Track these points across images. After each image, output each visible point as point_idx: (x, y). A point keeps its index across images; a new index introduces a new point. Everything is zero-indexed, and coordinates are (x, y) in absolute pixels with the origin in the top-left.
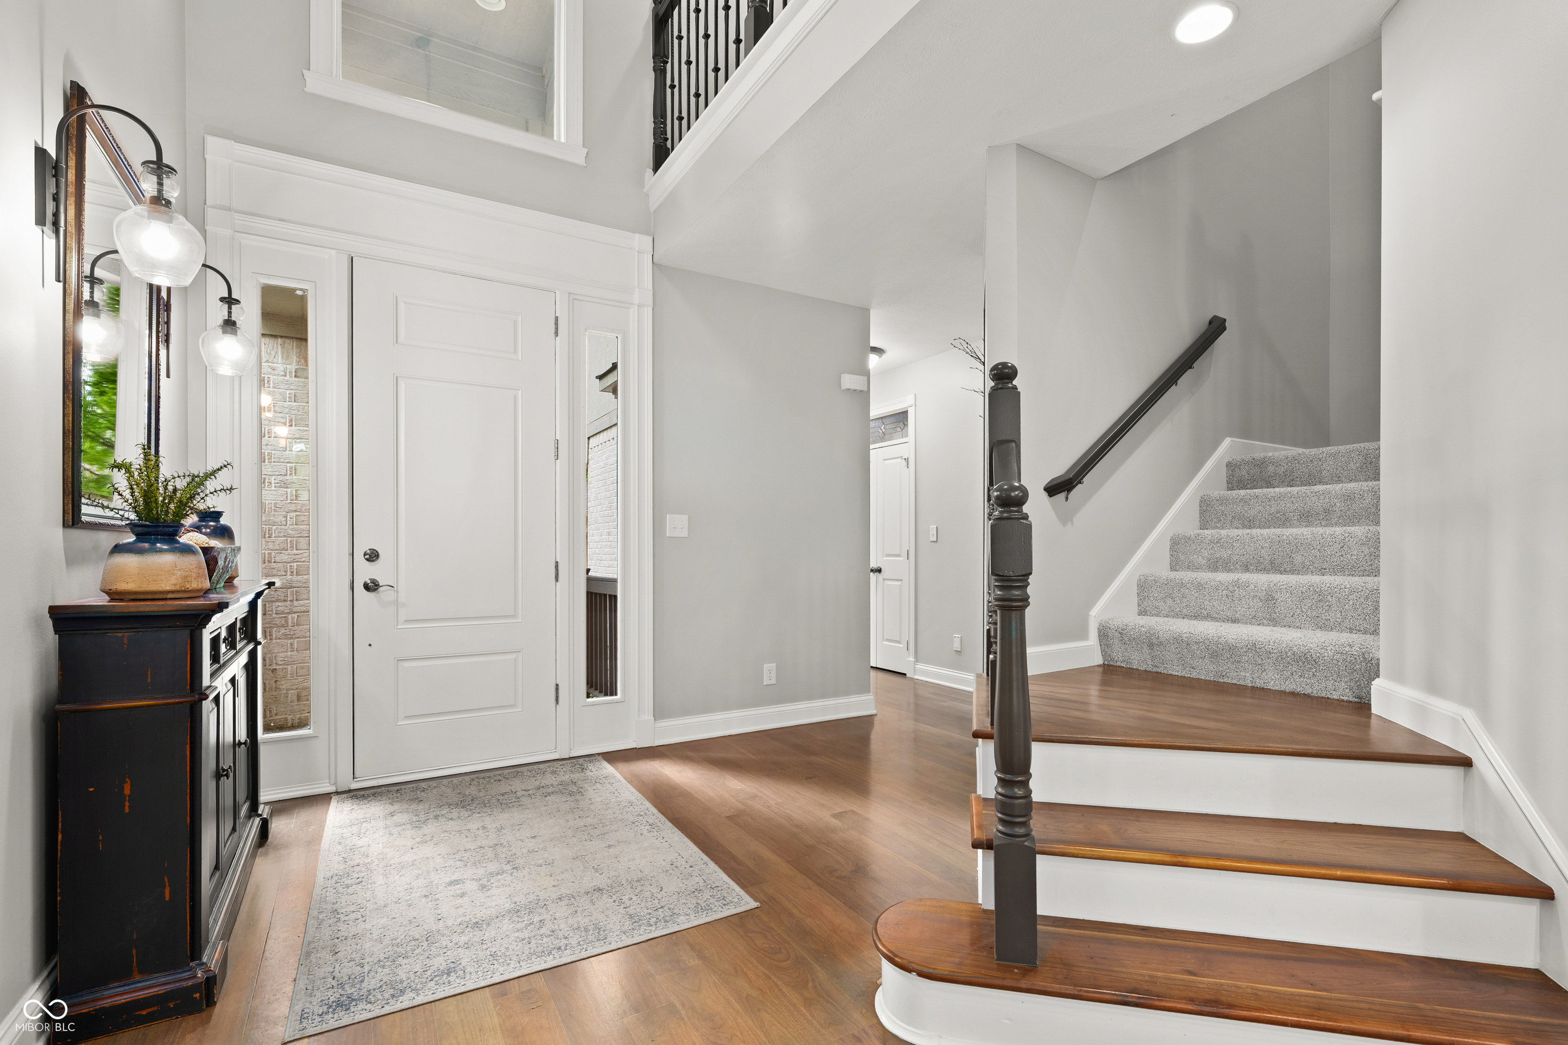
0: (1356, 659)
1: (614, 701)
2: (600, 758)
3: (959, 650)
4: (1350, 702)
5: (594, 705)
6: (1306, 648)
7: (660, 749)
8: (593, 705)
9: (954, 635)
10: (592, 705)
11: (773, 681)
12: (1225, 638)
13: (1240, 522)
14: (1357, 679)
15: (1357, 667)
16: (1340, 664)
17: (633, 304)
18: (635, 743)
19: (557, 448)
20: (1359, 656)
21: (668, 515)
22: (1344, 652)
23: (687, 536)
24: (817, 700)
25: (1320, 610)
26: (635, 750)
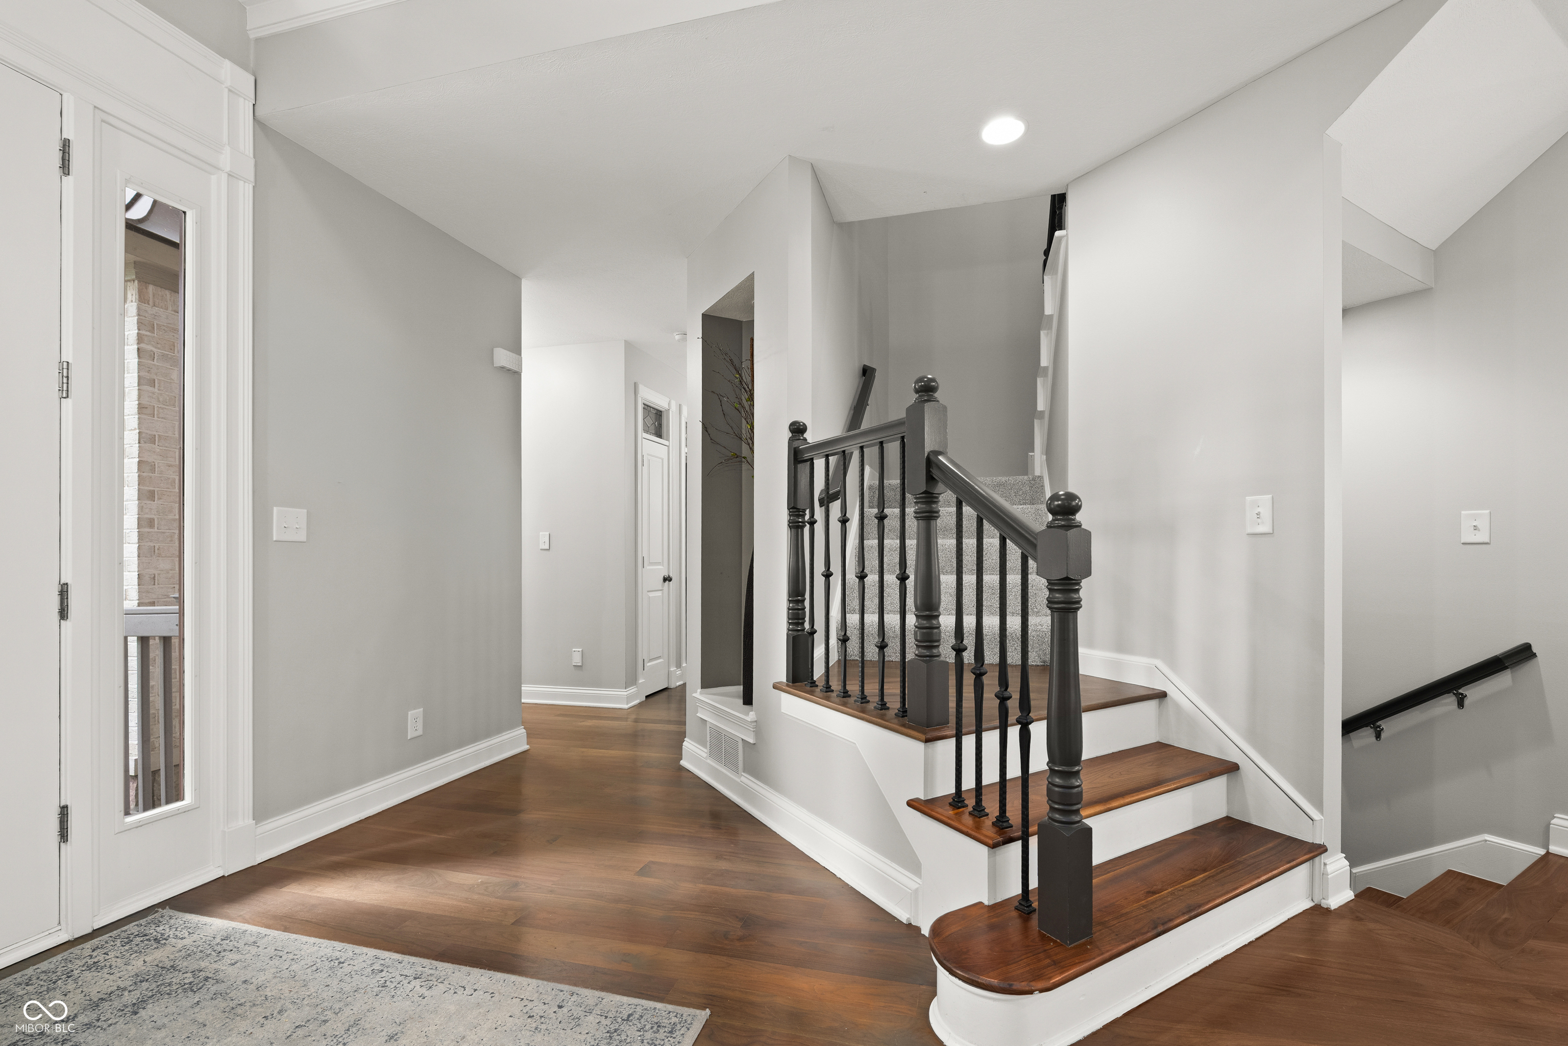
0: (1046, 634)
1: (180, 811)
2: (167, 912)
3: (580, 664)
4: (1038, 666)
5: (141, 826)
6: (1013, 629)
7: (266, 865)
8: (139, 825)
9: (574, 650)
10: (137, 827)
11: (420, 732)
12: (951, 627)
13: (895, 534)
14: (1044, 648)
15: (1046, 640)
16: (1034, 638)
17: (219, 169)
18: (220, 868)
19: (68, 377)
20: (1048, 632)
21: (275, 509)
22: (1038, 630)
23: (305, 540)
24: (469, 745)
25: (993, 601)
26: (222, 879)
